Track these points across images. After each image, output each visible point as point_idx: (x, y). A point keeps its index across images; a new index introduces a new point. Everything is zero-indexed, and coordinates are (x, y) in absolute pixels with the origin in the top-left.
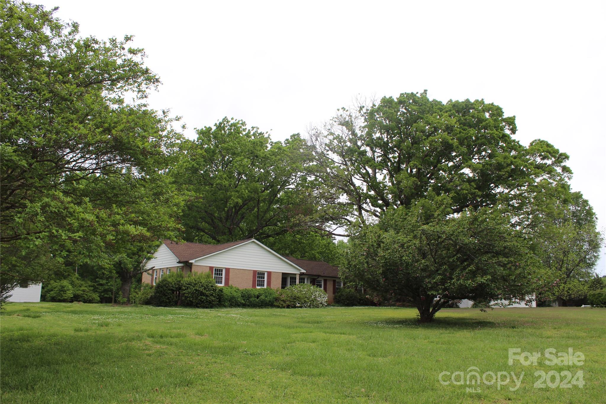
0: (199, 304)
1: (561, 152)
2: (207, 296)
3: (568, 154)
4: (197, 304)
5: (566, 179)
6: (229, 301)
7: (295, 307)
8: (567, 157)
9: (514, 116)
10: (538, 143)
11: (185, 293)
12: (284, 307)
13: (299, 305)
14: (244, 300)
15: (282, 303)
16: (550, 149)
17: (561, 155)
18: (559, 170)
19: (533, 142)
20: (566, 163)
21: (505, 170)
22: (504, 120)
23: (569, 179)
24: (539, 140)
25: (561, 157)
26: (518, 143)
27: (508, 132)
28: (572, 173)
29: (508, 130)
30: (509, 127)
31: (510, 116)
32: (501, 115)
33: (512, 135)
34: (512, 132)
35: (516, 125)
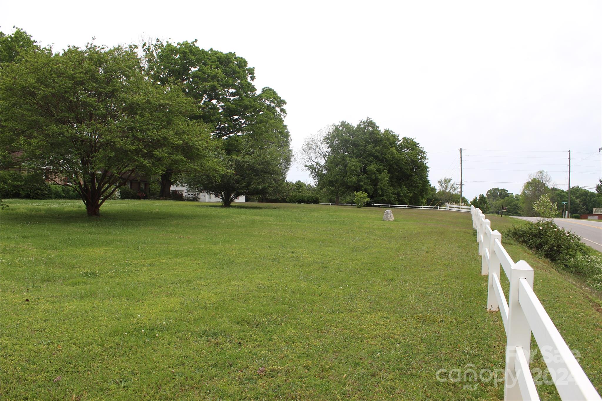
1: (282, 99)
2: (42, 190)
3: (286, 101)
5: (282, 117)
6: (55, 194)
8: (285, 103)
9: (254, 68)
10: (267, 90)
14: (64, 193)
16: (276, 96)
17: (282, 101)
18: (278, 110)
19: (264, 88)
20: (284, 107)
21: (249, 110)
22: (247, 70)
23: (284, 117)
24: (269, 88)
25: (281, 102)
26: (254, 87)
27: (249, 79)
28: (286, 114)
29: (249, 77)
30: (250, 76)
31: (251, 67)
32: (246, 66)
33: (251, 82)
34: (252, 79)
35: (255, 75)
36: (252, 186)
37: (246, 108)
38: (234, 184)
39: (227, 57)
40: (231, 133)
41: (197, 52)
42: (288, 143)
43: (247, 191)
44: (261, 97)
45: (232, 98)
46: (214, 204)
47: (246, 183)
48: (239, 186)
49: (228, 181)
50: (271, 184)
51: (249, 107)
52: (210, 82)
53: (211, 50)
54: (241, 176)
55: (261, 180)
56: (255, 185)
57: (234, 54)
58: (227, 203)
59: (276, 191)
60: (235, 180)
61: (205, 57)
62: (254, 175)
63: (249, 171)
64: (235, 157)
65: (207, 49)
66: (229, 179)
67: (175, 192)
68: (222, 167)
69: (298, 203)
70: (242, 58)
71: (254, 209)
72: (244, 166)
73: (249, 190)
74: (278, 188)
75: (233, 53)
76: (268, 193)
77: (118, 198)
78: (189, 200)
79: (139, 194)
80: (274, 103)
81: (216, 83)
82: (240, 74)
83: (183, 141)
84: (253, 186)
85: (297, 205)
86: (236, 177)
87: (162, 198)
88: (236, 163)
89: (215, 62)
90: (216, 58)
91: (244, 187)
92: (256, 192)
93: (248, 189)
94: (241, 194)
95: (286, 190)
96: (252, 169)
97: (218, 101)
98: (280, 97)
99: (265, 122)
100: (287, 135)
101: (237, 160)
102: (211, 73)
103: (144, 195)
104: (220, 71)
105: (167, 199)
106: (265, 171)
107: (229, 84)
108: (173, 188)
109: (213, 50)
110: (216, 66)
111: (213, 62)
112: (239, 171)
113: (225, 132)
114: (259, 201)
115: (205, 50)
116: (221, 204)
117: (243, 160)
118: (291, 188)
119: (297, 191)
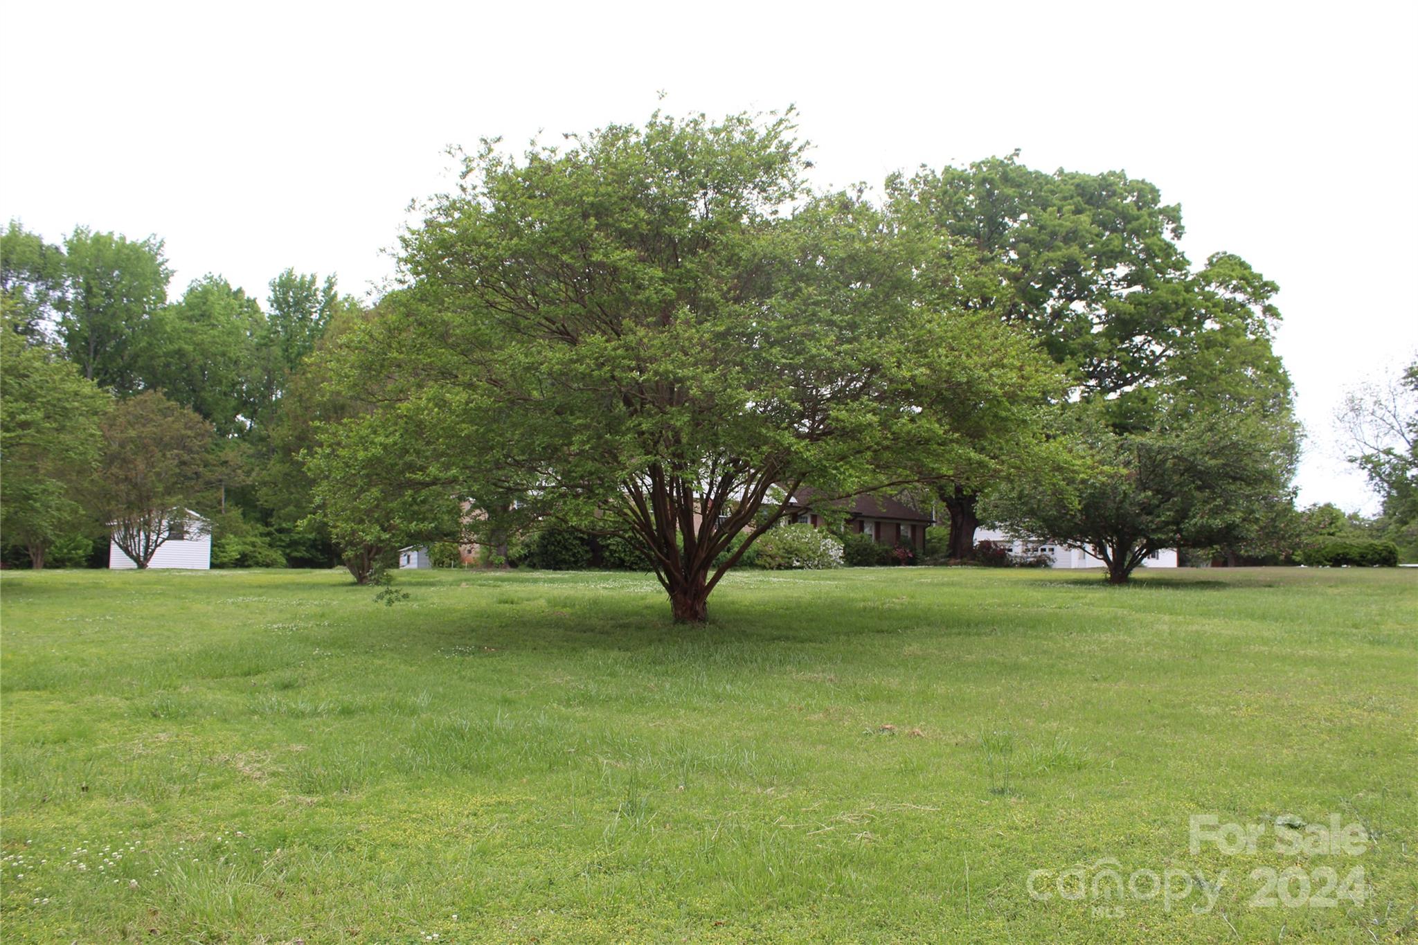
0: (636, 564)
1: (1265, 279)
3: (1278, 283)
4: (632, 563)
5: (1270, 328)
7: (790, 567)
8: (1275, 289)
9: (1179, 205)
10: (1221, 258)
11: (610, 544)
12: (772, 569)
13: (798, 564)
15: (769, 560)
16: (1246, 272)
17: (1266, 284)
18: (1256, 309)
19: (1213, 256)
20: (1274, 300)
21: (1174, 315)
22: (1161, 212)
24: (1225, 253)
25: (1262, 289)
26: (1183, 257)
27: (1167, 235)
28: (1282, 319)
29: (1169, 231)
30: (1171, 226)
31: (1172, 205)
32: (1155, 201)
33: (1175, 242)
34: (1176, 236)
35: (1183, 223)
36: (1193, 522)
37: (1165, 308)
38: (1138, 515)
39: (1103, 182)
40: (1128, 382)
41: (1021, 177)
42: (1288, 403)
43: (1178, 536)
44: (1205, 278)
45: (1125, 292)
46: (1084, 575)
47: (1172, 513)
48: (1152, 522)
49: (1118, 509)
50: (1253, 512)
51: (1174, 306)
52: (1060, 249)
53: (1061, 172)
54: (1157, 492)
55: (1219, 502)
56: (1202, 517)
57: (1122, 176)
58: (1119, 575)
59: (1270, 533)
60: (1140, 505)
61: (1042, 188)
62: (1199, 488)
63: (1182, 475)
64: (1136, 439)
65: (1049, 170)
66: (1121, 502)
67: (986, 545)
68: (1083, 457)
69: (1332, 566)
70: (1143, 182)
71: (1202, 588)
72: (1164, 461)
73: (1184, 533)
74: (1277, 524)
75: (1118, 172)
76: (1243, 539)
77: (839, 563)
78: (1024, 565)
79: (896, 553)
80: (1245, 292)
81: (1074, 249)
82: (1141, 221)
83: (933, 370)
84: (1197, 521)
85: (1327, 571)
86: (1143, 495)
87: (952, 561)
88: (1139, 456)
89: (1072, 197)
90: (1072, 187)
91: (1167, 523)
92: (1205, 538)
93: (1179, 531)
94: (1163, 544)
95: (1303, 527)
96: (1190, 469)
97: (1089, 305)
98: (1261, 275)
99: (1221, 345)
100: (1285, 384)
101: (1142, 444)
102: (1061, 225)
103: (910, 555)
104: (1085, 218)
105: (965, 564)
106: (1232, 473)
107: (1112, 251)
108: (981, 535)
109: (1066, 171)
110: (1073, 207)
111: (1065, 199)
112: (1152, 477)
113: (1112, 382)
114: (1215, 564)
115: (1044, 173)
116: (1100, 575)
117: (1161, 443)
118: (1319, 523)
119: (1324, 531)
